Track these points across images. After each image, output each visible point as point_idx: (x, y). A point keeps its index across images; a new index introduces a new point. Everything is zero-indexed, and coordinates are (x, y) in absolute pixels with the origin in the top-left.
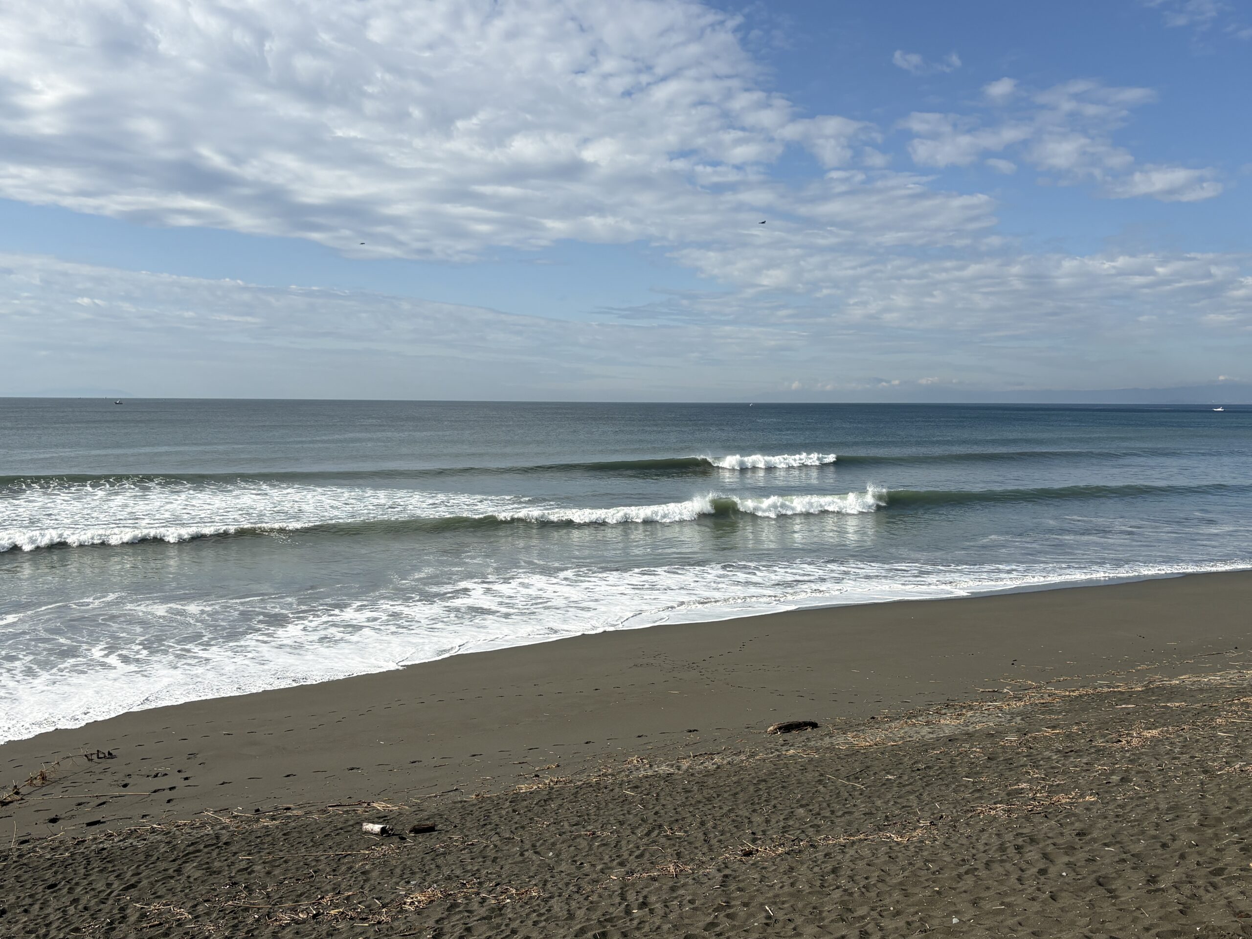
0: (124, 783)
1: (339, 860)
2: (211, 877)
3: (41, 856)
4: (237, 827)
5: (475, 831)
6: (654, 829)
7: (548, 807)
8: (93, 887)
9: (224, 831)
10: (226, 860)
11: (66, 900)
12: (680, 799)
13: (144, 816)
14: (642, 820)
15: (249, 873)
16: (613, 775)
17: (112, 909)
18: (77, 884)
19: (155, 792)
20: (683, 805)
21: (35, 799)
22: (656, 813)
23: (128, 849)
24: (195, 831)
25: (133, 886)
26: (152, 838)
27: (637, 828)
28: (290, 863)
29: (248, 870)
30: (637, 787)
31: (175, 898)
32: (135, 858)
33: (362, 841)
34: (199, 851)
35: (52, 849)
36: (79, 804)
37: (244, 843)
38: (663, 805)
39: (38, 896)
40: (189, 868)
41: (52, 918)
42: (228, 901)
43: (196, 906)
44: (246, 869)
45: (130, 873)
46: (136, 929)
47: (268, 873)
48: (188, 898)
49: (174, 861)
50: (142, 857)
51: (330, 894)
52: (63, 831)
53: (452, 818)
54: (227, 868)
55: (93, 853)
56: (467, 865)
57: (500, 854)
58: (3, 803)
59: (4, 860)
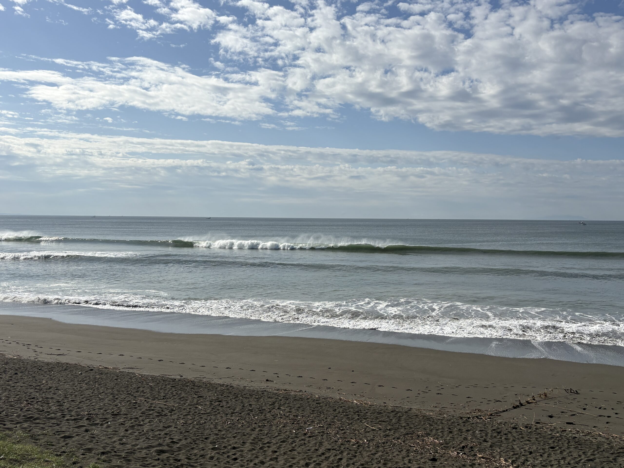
0: (584, 408)
3: (545, 432)
8: (572, 454)
11: (559, 456)
13: (594, 427)
21: (542, 404)
23: (588, 441)
25: (591, 460)
26: (599, 438)
35: (551, 430)
36: (562, 412)
39: (547, 450)
41: (553, 463)
45: (589, 454)
50: (596, 448)
52: (555, 423)
55: (571, 438)
58: (528, 402)
59: (530, 429)
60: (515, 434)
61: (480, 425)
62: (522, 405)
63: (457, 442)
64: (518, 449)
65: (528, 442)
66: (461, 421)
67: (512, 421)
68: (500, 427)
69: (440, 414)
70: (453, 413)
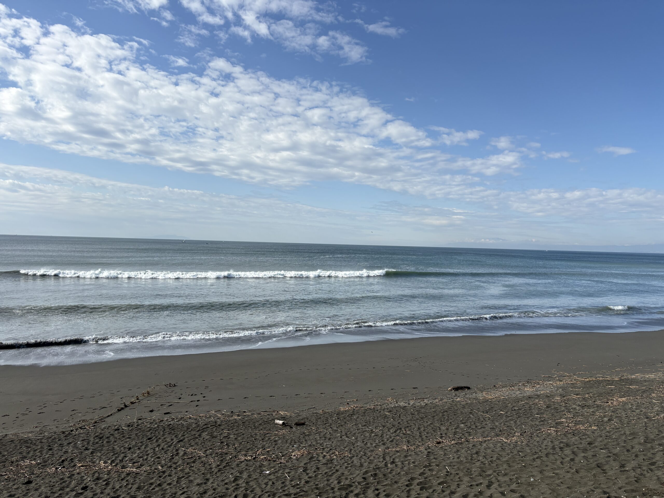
0: (179, 397)
1: (265, 435)
2: (213, 439)
3: (145, 426)
4: (224, 419)
5: (321, 426)
6: (398, 430)
7: (353, 418)
8: (166, 440)
9: (218, 420)
10: (219, 432)
11: (155, 445)
12: (409, 417)
13: (187, 412)
14: (393, 425)
15: (228, 438)
16: (380, 405)
17: (173, 450)
18: (160, 438)
19: (191, 402)
20: (411, 420)
21: (144, 402)
22: (399, 423)
23: (180, 425)
24: (207, 419)
25: (181, 441)
26: (190, 421)
27: (391, 429)
28: (245, 435)
29: (227, 437)
30: (391, 411)
31: (198, 447)
32: (183, 429)
33: (275, 427)
34: (208, 428)
35: (150, 423)
36: (162, 405)
37: (226, 425)
38: (402, 420)
39: (144, 443)
40: (204, 434)
41: (149, 452)
42: (219, 449)
43: (206, 451)
44: (227, 436)
45: (180, 435)
46: (182, 459)
47: (236, 439)
48: (203, 447)
49: (198, 431)
50: (186, 429)
51: (261, 449)
52: (155, 416)
53: (312, 420)
54: (219, 436)
55: (166, 426)
56: (318, 440)
57: (332, 437)
58: (132, 403)
59: (131, 427)
60: (116, 436)
61: (82, 435)
62: (126, 406)
63: (56, 458)
64: (118, 448)
65: (128, 440)
66: (62, 436)
67: (115, 424)
68: (103, 432)
69: (41, 434)
70: (55, 429)
